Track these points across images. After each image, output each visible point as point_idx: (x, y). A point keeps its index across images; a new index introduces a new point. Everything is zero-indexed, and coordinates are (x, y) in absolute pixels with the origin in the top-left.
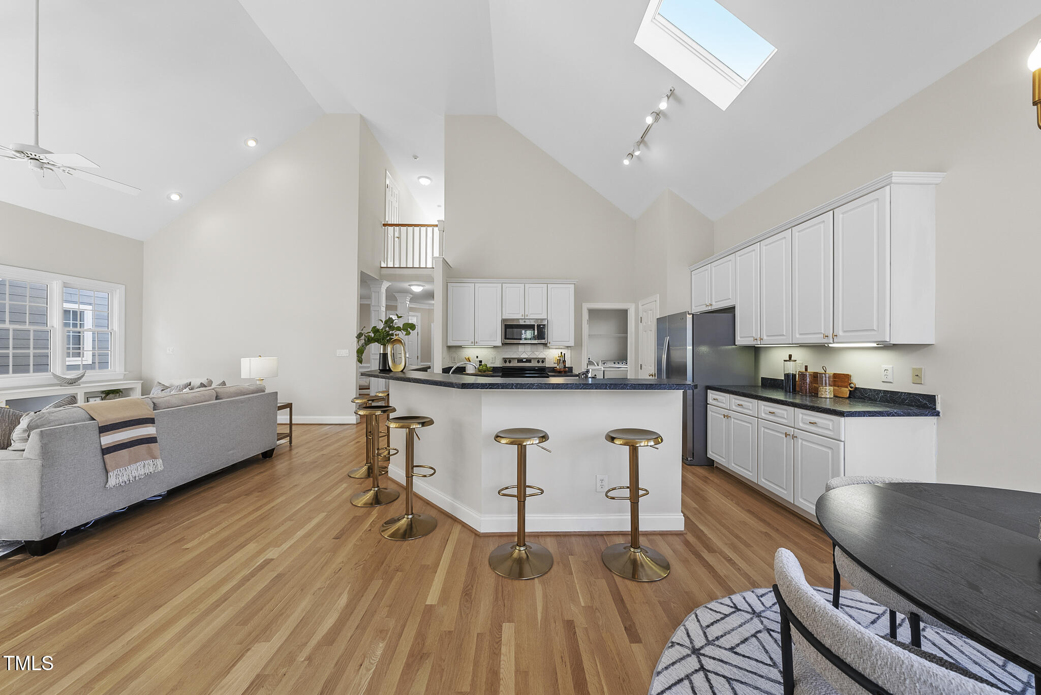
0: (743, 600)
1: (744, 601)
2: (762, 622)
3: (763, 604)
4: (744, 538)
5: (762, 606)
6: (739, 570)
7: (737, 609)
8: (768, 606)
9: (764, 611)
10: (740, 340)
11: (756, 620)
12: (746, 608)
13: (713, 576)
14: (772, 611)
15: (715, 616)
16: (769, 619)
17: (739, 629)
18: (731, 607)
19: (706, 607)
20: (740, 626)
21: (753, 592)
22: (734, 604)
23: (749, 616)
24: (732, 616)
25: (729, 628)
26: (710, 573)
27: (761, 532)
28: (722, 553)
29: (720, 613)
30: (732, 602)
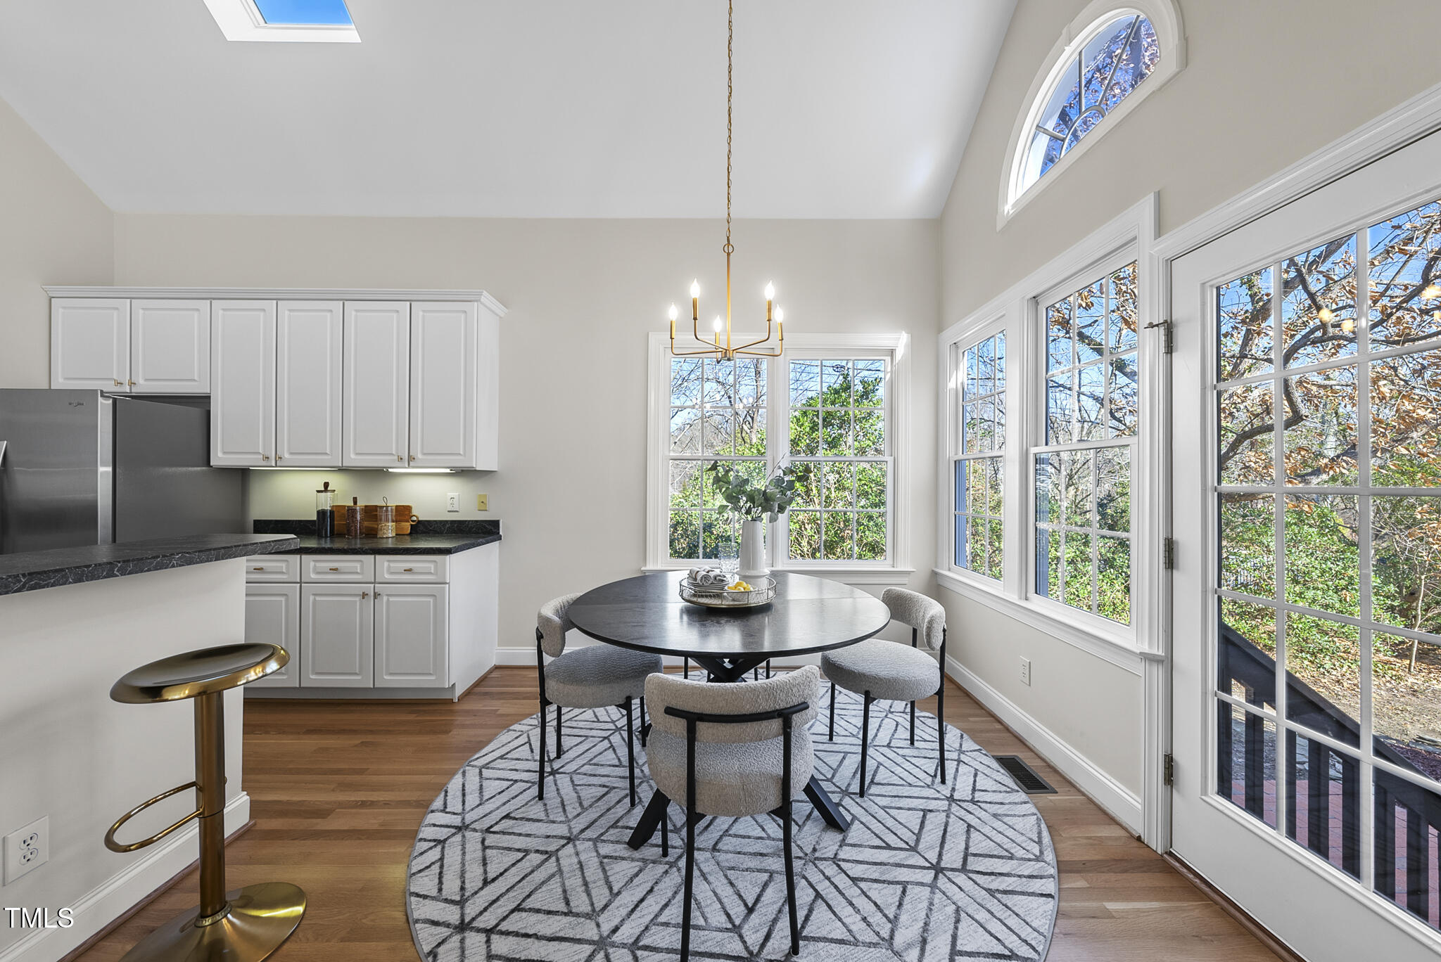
0: (436, 828)
1: (438, 828)
2: (475, 830)
3: (454, 814)
4: (347, 767)
5: (455, 816)
6: (387, 804)
7: (441, 842)
8: (460, 810)
9: (463, 819)
10: (220, 458)
11: (468, 834)
12: (448, 832)
13: (368, 838)
14: (469, 812)
15: (433, 872)
16: (475, 821)
17: (468, 857)
18: (435, 846)
19: (414, 874)
20: (464, 854)
21: (432, 811)
22: (435, 840)
23: (458, 838)
24: (445, 854)
25: (458, 867)
26: (360, 839)
27: (356, 746)
28: (341, 805)
29: (433, 863)
30: (430, 841)
